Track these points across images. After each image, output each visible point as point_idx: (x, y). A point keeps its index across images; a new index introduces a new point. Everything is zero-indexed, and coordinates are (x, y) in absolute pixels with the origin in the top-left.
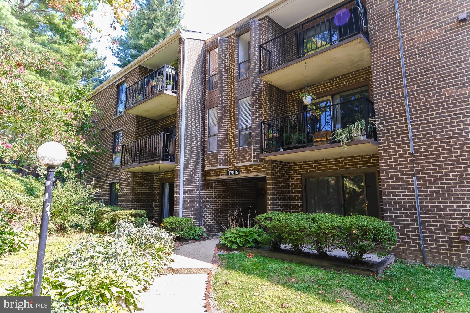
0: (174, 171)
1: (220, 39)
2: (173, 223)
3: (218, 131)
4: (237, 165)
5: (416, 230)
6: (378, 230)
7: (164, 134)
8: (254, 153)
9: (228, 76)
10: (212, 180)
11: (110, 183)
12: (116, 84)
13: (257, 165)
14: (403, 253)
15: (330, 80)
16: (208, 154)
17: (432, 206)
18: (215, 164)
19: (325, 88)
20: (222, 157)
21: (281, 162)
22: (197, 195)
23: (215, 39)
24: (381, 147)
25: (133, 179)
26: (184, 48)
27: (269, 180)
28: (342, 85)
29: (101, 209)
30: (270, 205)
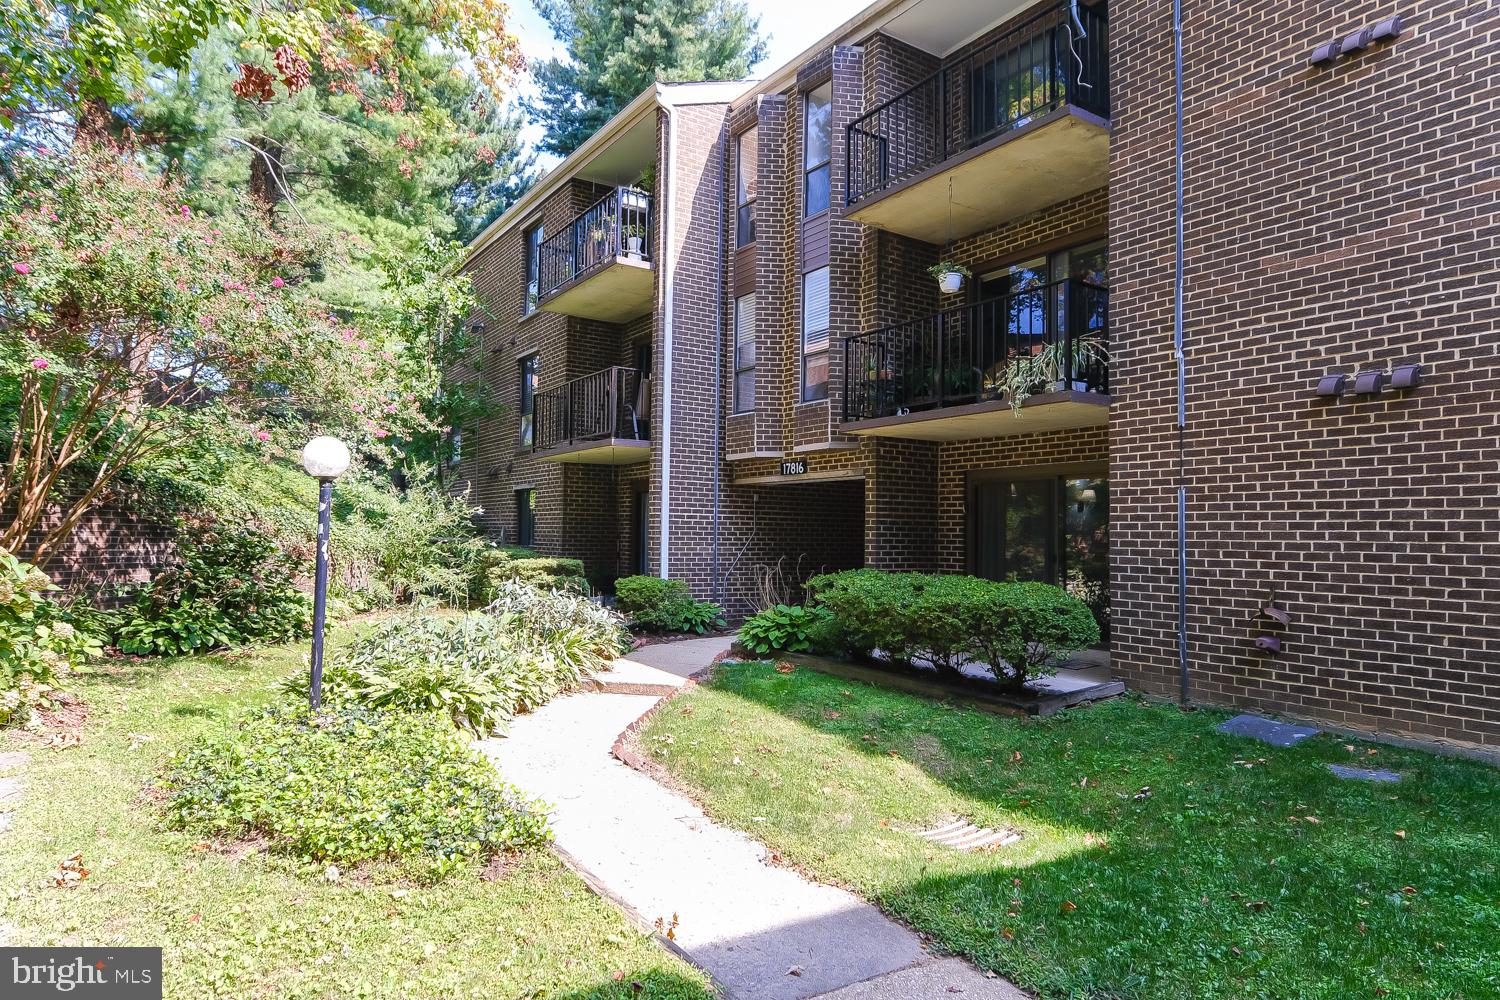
0: (647, 462)
1: (763, 102)
2: (634, 590)
3: (757, 359)
4: (797, 449)
5: (1174, 623)
6: (1032, 615)
7: (619, 372)
8: (832, 420)
9: (783, 205)
10: (749, 486)
11: (516, 491)
12: (522, 228)
13: (845, 450)
14: (1142, 676)
15: (1044, 210)
16: (734, 419)
17: (1211, 564)
18: (747, 445)
19: (1030, 235)
20: (766, 426)
21: (910, 441)
22: (708, 523)
23: (750, 102)
24: (1115, 409)
25: (565, 482)
26: (667, 133)
27: (870, 490)
28: (1072, 228)
29: (486, 554)
30: (870, 554)
